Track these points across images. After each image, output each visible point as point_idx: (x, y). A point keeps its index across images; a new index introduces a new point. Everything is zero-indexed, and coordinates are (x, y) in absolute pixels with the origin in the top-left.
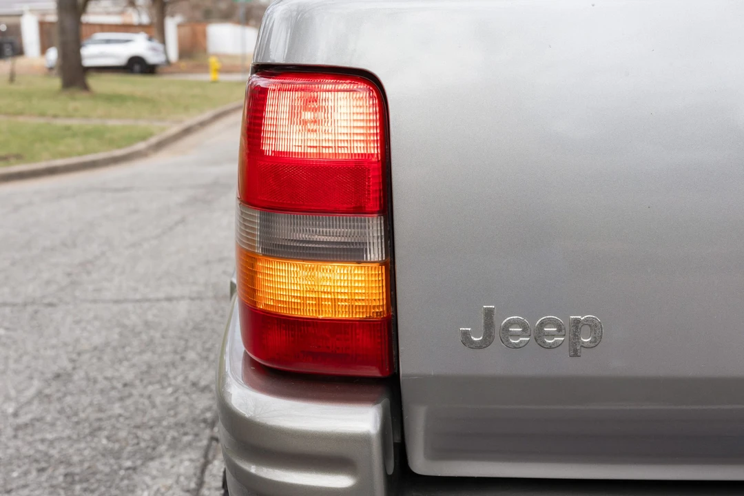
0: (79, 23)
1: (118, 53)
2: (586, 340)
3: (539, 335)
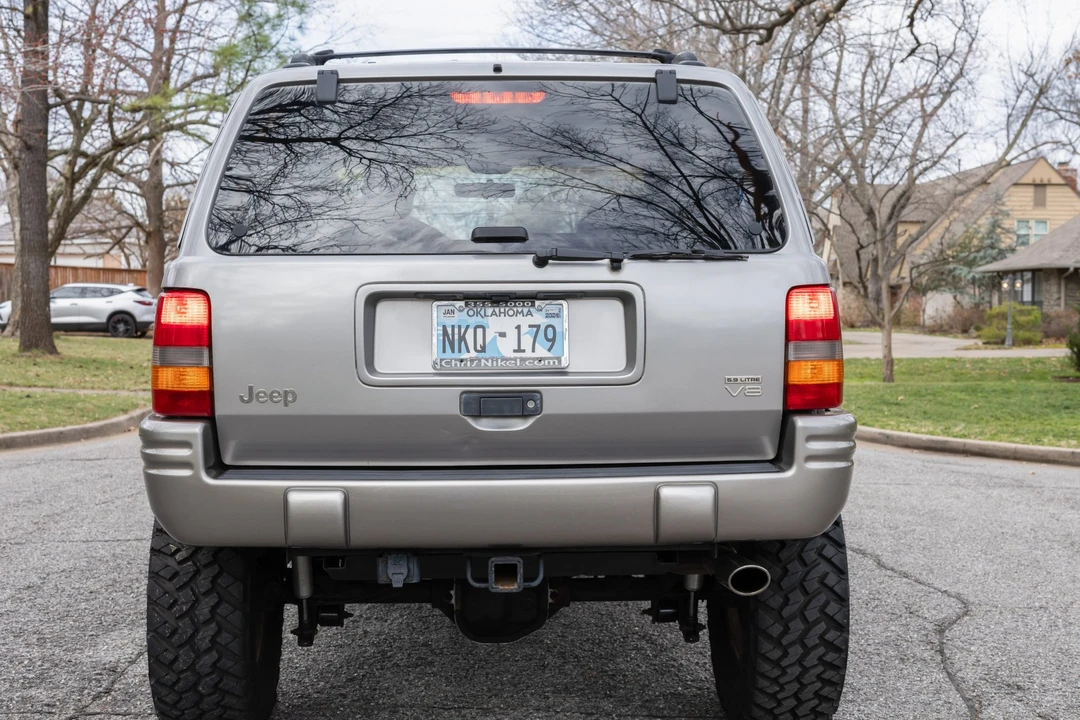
0: (47, 268)
2: (290, 399)
3: (271, 397)
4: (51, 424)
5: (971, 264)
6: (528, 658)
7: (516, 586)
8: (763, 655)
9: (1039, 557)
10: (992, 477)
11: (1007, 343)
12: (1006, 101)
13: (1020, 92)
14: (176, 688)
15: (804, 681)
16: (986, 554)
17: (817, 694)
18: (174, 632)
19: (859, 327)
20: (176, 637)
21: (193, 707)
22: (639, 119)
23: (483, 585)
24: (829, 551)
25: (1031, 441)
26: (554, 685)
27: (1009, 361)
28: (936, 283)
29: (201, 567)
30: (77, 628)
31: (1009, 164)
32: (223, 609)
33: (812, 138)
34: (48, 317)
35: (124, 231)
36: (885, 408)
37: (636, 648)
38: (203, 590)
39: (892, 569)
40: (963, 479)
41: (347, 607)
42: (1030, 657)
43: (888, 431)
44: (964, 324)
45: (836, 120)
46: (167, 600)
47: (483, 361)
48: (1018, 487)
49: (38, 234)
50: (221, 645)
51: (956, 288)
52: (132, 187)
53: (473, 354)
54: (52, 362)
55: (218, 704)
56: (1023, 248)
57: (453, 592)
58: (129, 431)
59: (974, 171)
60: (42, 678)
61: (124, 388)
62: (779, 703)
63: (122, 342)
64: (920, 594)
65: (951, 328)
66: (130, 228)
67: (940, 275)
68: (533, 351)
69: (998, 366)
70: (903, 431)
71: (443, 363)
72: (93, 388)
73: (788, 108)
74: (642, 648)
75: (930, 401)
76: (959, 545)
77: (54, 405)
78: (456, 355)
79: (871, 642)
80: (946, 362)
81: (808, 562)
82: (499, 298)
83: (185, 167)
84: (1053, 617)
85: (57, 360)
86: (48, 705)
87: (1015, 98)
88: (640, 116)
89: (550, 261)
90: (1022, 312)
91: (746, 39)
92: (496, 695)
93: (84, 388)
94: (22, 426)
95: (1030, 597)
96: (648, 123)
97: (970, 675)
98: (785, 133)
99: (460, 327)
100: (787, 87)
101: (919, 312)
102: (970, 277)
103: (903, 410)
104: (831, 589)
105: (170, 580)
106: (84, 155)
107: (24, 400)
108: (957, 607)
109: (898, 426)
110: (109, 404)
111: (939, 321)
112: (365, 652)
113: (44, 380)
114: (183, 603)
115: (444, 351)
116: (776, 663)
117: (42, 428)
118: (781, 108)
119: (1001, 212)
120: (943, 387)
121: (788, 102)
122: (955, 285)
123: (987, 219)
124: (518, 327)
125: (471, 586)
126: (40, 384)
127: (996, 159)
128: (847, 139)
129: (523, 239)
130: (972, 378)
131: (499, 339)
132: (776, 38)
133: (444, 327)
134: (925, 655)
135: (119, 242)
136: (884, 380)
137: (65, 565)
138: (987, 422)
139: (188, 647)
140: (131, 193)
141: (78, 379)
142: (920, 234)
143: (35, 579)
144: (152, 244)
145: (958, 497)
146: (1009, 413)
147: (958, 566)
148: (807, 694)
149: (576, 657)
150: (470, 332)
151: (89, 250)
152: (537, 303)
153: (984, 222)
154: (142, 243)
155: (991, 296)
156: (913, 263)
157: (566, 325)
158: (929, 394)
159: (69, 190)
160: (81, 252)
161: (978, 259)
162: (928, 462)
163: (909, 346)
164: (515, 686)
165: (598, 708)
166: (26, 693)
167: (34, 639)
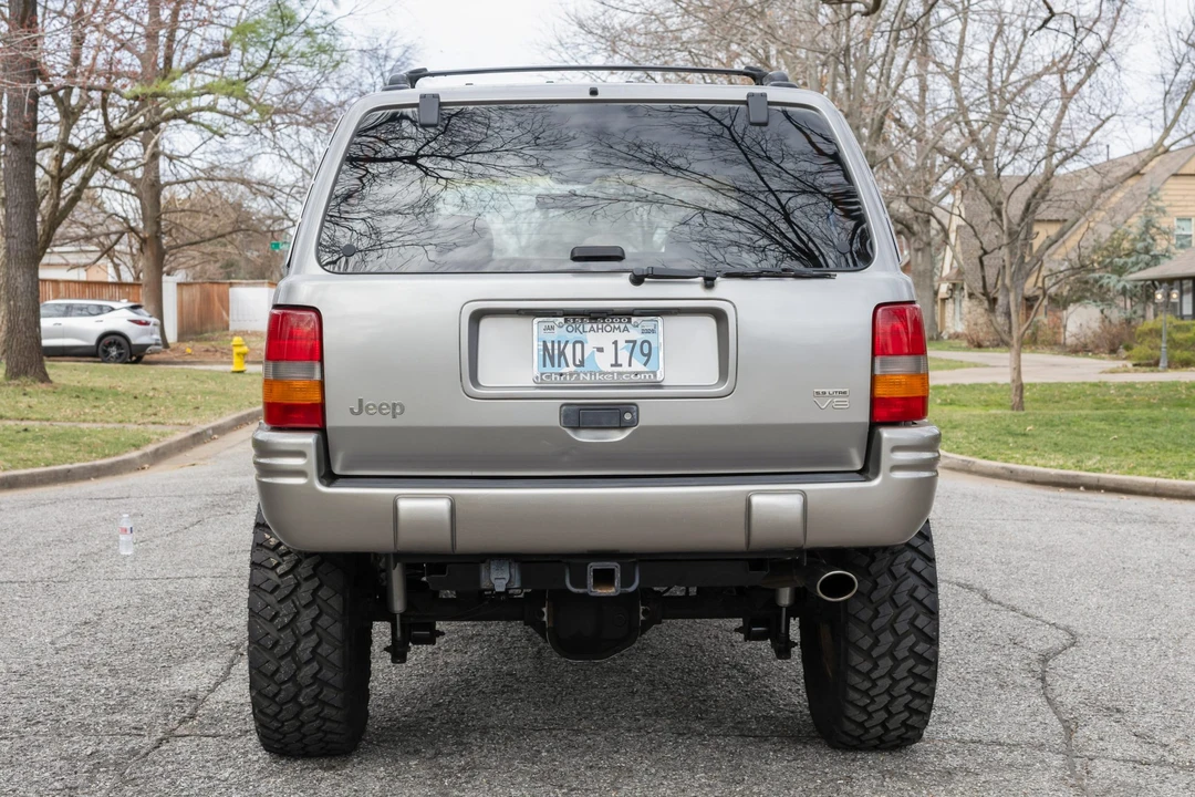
0: (36, 282)
1: (87, 329)
2: (398, 411)
3: (380, 409)
4: (55, 461)
5: (1120, 271)
6: (617, 685)
7: (613, 590)
8: (854, 668)
9: (1159, 592)
10: (1122, 513)
11: (1161, 365)
12: (1162, 75)
13: (1180, 65)
14: (277, 699)
15: (895, 694)
16: (1102, 588)
17: (907, 706)
18: (276, 644)
19: (987, 347)
20: (278, 648)
21: (293, 718)
22: (726, 131)
23: (581, 591)
24: (919, 565)
25: (1175, 475)
26: (643, 709)
27: (1162, 385)
28: (1079, 294)
29: (301, 581)
30: (147, 661)
31: (1167, 151)
32: (325, 621)
33: (929, 122)
34: (38, 339)
35: (114, 237)
36: (1011, 440)
37: (727, 676)
38: (303, 602)
39: (999, 603)
40: (1089, 515)
41: (440, 626)
42: (1135, 683)
43: (1012, 465)
44: (1113, 343)
45: (959, 100)
46: (269, 612)
47: (582, 375)
48: (1150, 523)
49: (26, 243)
50: (321, 655)
51: (1103, 300)
52: (124, 185)
53: (572, 368)
54: (43, 392)
55: (317, 716)
56: (1182, 251)
57: (545, 610)
58: (143, 469)
59: (1126, 160)
60: (122, 705)
61: (130, 421)
62: (870, 715)
63: (118, 368)
64: (1026, 627)
65: (1097, 347)
66: (122, 234)
67: (1083, 286)
68: (630, 365)
69: (1147, 392)
70: (1029, 464)
71: (544, 377)
72: (94, 421)
73: (901, 87)
74: (734, 677)
75: (1063, 431)
76: (1074, 580)
77: (58, 440)
78: (556, 369)
79: (970, 670)
80: (1087, 387)
81: (898, 576)
82: (598, 315)
83: (186, 160)
84: (1164, 648)
85: (50, 389)
86: (136, 728)
87: (1173, 72)
88: (729, 129)
89: (646, 279)
90: (1178, 328)
91: (849, 8)
92: (585, 718)
93: (84, 421)
94: (25, 462)
95: (1143, 629)
96: (735, 135)
97: (1069, 700)
98: (897, 116)
99: (559, 342)
100: (899, 61)
101: (1059, 328)
102: (1119, 286)
103: (1031, 442)
104: (920, 602)
105: (272, 592)
106: (73, 149)
107: (22, 434)
108: (1064, 638)
109: (1024, 460)
110: (118, 439)
111: (1082, 340)
112: (448, 681)
113: (37, 412)
114: (285, 615)
115: (545, 366)
116: (867, 675)
117: (47, 466)
118: (893, 85)
119: (1158, 209)
120: (1080, 416)
121: (901, 79)
122: (1102, 296)
123: (1140, 217)
124: (615, 343)
125: (570, 591)
126: (35, 416)
127: (1151, 146)
128: (973, 123)
129: (620, 258)
130: (1117, 406)
131: (597, 354)
132: (884, 8)
133: (545, 342)
134: (1026, 682)
135: (108, 251)
136: (1013, 408)
137: (117, 602)
138: (1127, 454)
139: (289, 658)
140: (122, 191)
141: (76, 410)
142: (1061, 234)
143: (89, 615)
144: (148, 253)
145: (1080, 533)
146: (1153, 444)
147: (1071, 599)
148: (898, 706)
149: (666, 684)
150: (570, 346)
151: (72, 259)
152: (634, 319)
153: (1136, 223)
154: (134, 251)
155: (1144, 309)
156: (1050, 270)
157: (661, 340)
158: (1062, 424)
159: (55, 190)
160: (63, 261)
161: (1130, 265)
162: (1054, 497)
163: (1042, 368)
164: (605, 710)
165: (690, 729)
166: (110, 718)
167: (105, 670)
